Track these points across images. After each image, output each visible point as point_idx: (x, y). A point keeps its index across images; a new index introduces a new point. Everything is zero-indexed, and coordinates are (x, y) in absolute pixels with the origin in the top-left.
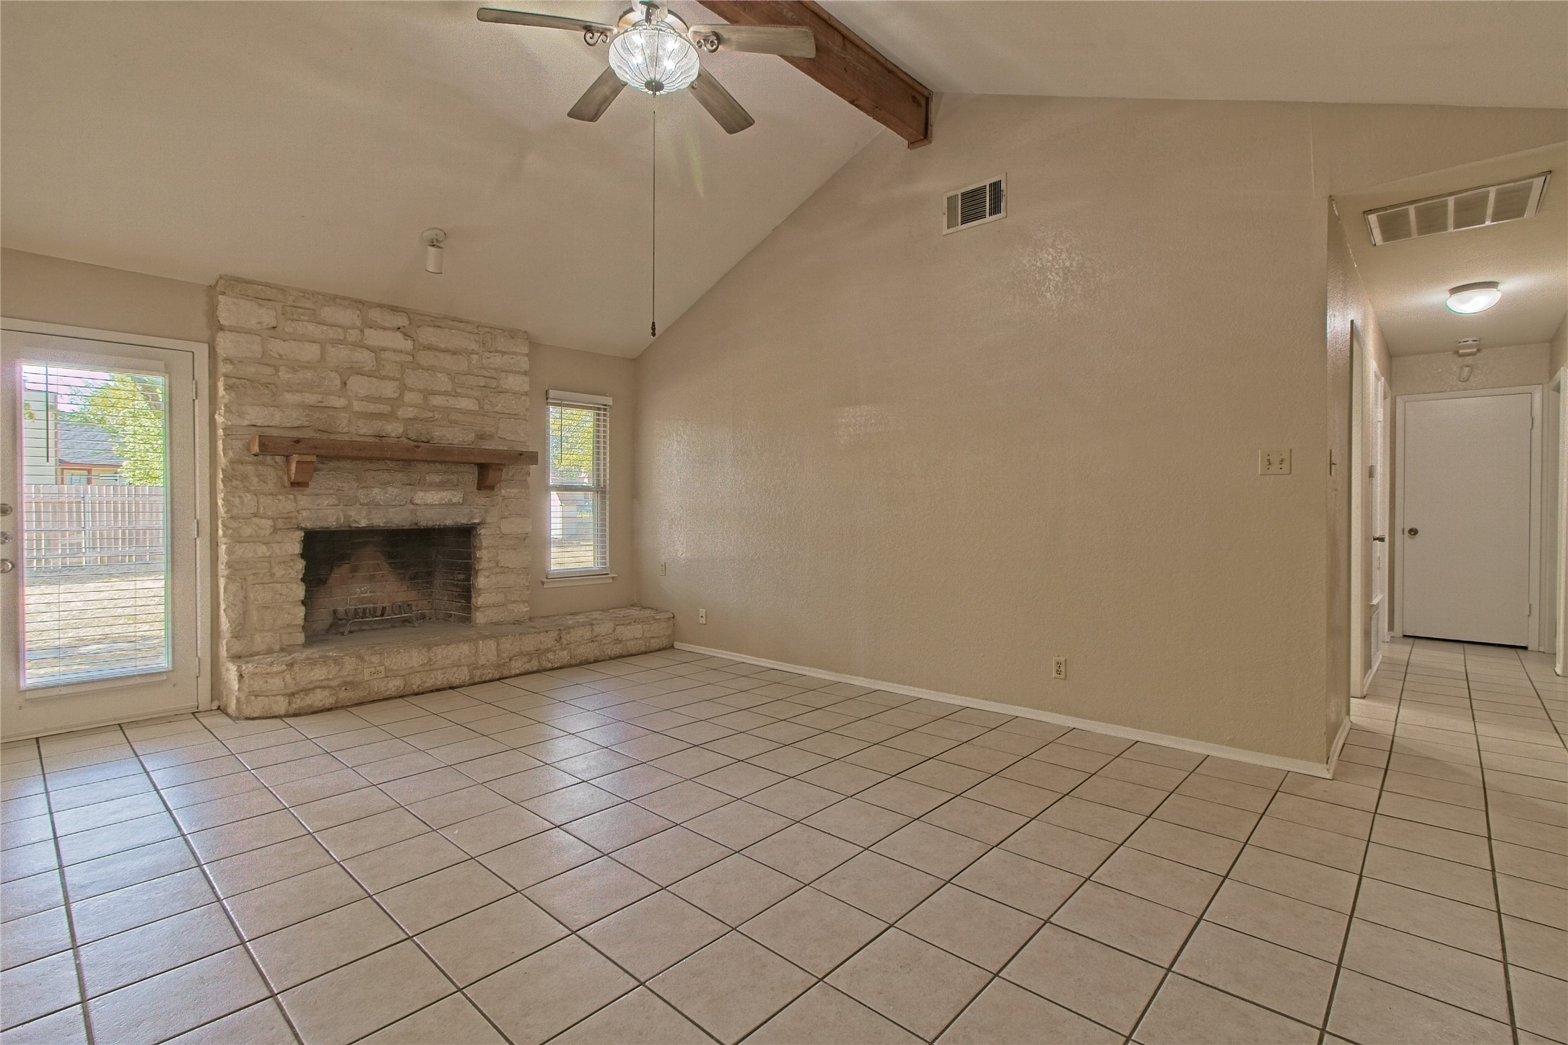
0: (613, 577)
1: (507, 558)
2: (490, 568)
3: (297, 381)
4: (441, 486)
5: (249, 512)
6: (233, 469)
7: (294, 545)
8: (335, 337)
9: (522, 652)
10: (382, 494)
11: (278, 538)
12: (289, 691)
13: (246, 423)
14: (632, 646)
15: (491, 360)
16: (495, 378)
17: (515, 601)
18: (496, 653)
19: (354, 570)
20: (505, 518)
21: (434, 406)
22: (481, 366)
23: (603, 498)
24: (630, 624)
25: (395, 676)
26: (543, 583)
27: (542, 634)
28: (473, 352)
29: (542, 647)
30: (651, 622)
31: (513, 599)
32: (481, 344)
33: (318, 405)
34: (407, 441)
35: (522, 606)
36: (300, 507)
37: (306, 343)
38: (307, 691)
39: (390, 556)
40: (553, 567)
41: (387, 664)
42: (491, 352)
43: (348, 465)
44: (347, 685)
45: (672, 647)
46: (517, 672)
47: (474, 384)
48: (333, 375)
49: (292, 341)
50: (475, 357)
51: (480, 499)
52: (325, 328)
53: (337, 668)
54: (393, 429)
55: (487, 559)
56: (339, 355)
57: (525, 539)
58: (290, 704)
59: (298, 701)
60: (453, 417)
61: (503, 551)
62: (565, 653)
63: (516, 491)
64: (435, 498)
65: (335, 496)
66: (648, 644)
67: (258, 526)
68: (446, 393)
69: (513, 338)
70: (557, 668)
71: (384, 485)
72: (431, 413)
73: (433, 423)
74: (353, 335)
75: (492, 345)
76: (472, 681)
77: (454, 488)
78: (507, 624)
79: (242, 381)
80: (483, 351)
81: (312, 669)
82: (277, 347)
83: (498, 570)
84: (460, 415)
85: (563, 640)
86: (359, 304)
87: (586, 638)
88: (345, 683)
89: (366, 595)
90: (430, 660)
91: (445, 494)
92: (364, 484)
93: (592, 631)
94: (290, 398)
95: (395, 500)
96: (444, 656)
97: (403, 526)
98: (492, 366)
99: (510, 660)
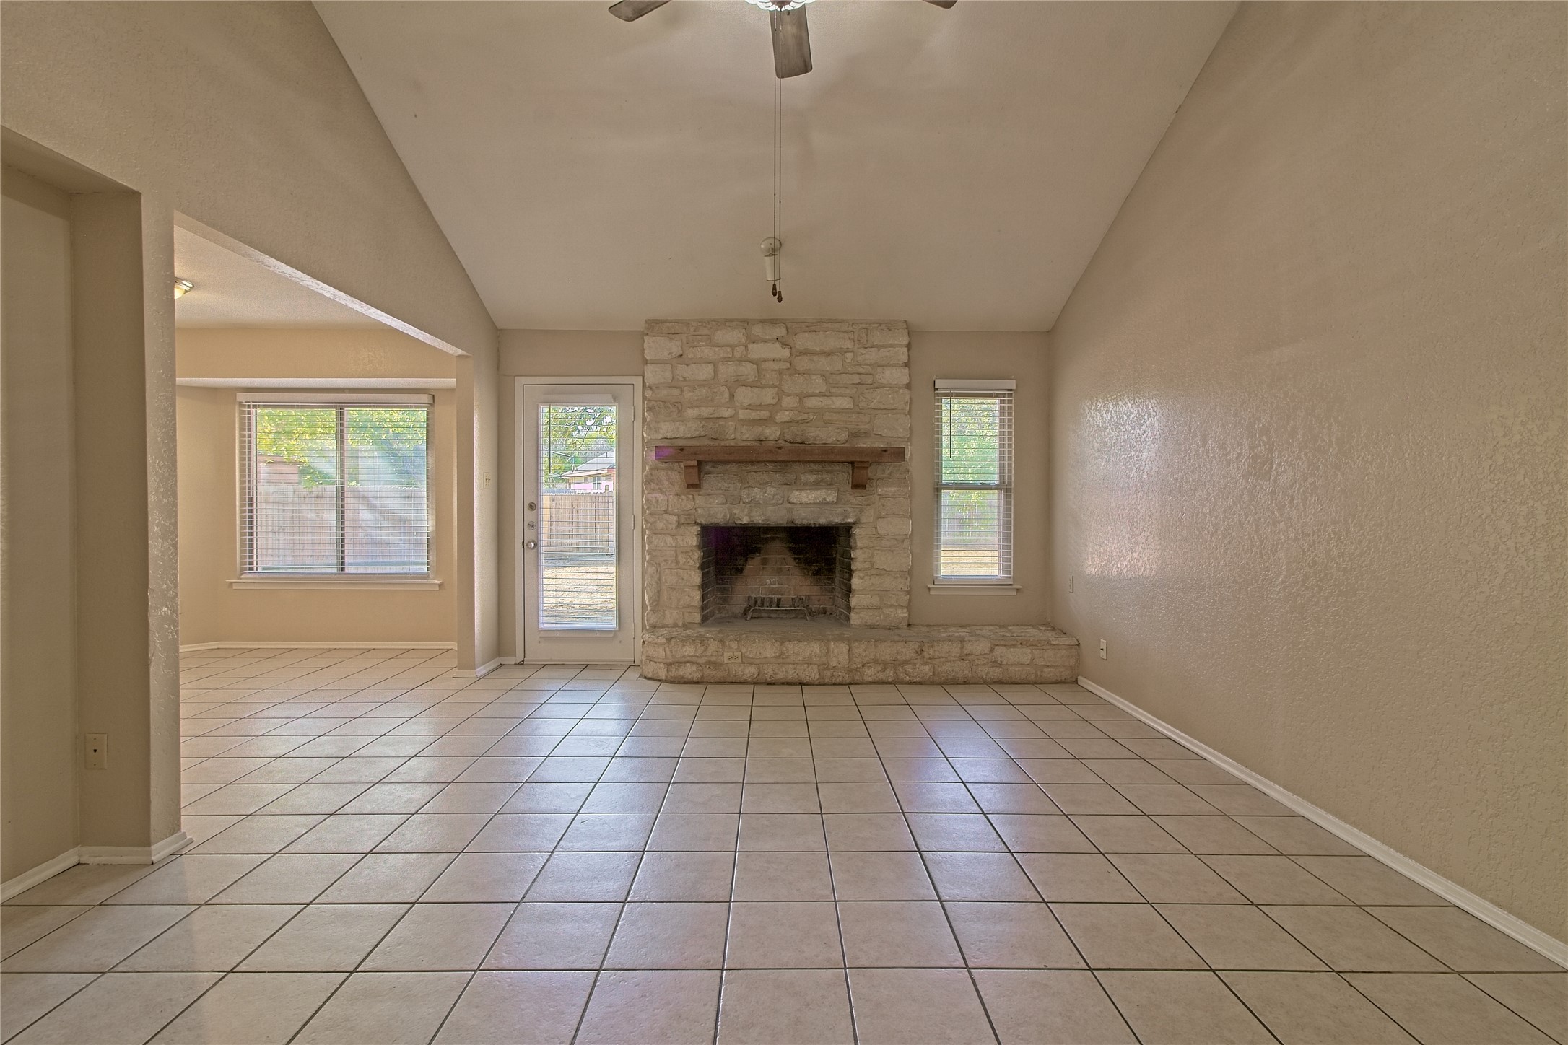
0: (1018, 590)
1: (882, 560)
2: (865, 569)
3: (696, 398)
4: (817, 485)
5: (662, 509)
6: (651, 474)
7: (691, 538)
8: (725, 356)
9: (877, 660)
10: (761, 493)
11: (681, 531)
12: (668, 661)
13: (660, 436)
14: (1016, 673)
15: (867, 356)
16: (871, 374)
17: (891, 606)
18: (847, 657)
19: (764, 562)
20: (881, 518)
21: (809, 408)
22: (856, 363)
23: (1008, 497)
24: (1014, 646)
25: (751, 664)
26: (929, 589)
27: (900, 643)
28: (848, 351)
29: (899, 657)
30: (1045, 647)
31: (889, 603)
32: (856, 342)
33: (712, 416)
34: (783, 443)
35: (899, 611)
36: (697, 506)
37: (703, 365)
38: (680, 663)
39: (794, 551)
40: (943, 573)
41: (744, 651)
42: (866, 348)
43: (733, 468)
44: (713, 665)
45: (1076, 681)
46: (870, 679)
47: (848, 383)
48: (724, 389)
49: (693, 365)
50: (849, 355)
51: (855, 498)
52: (717, 349)
53: (703, 648)
54: (772, 433)
55: (862, 560)
56: (728, 371)
57: (903, 541)
58: (668, 672)
59: (674, 670)
60: (826, 417)
61: (879, 552)
62: (927, 667)
63: (893, 489)
64: (810, 497)
65: (723, 496)
66: (1039, 673)
67: (667, 520)
68: (821, 395)
69: (890, 330)
70: (915, 683)
71: (764, 484)
72: (806, 415)
73: (808, 424)
74: (739, 352)
75: (867, 341)
76: (821, 681)
77: (828, 487)
78: (882, 628)
79: (658, 402)
80: (858, 348)
81: (683, 646)
82: (683, 371)
83: (874, 572)
84: (834, 414)
85: (925, 653)
86: (745, 323)
87: (953, 655)
88: (710, 662)
89: (774, 586)
90: (782, 653)
91: (819, 493)
92: (747, 485)
93: (962, 648)
94: (692, 413)
95: (773, 499)
96: (796, 652)
97: (780, 524)
98: (868, 362)
99: (863, 666)
